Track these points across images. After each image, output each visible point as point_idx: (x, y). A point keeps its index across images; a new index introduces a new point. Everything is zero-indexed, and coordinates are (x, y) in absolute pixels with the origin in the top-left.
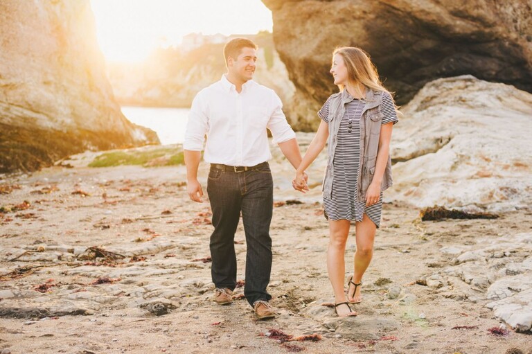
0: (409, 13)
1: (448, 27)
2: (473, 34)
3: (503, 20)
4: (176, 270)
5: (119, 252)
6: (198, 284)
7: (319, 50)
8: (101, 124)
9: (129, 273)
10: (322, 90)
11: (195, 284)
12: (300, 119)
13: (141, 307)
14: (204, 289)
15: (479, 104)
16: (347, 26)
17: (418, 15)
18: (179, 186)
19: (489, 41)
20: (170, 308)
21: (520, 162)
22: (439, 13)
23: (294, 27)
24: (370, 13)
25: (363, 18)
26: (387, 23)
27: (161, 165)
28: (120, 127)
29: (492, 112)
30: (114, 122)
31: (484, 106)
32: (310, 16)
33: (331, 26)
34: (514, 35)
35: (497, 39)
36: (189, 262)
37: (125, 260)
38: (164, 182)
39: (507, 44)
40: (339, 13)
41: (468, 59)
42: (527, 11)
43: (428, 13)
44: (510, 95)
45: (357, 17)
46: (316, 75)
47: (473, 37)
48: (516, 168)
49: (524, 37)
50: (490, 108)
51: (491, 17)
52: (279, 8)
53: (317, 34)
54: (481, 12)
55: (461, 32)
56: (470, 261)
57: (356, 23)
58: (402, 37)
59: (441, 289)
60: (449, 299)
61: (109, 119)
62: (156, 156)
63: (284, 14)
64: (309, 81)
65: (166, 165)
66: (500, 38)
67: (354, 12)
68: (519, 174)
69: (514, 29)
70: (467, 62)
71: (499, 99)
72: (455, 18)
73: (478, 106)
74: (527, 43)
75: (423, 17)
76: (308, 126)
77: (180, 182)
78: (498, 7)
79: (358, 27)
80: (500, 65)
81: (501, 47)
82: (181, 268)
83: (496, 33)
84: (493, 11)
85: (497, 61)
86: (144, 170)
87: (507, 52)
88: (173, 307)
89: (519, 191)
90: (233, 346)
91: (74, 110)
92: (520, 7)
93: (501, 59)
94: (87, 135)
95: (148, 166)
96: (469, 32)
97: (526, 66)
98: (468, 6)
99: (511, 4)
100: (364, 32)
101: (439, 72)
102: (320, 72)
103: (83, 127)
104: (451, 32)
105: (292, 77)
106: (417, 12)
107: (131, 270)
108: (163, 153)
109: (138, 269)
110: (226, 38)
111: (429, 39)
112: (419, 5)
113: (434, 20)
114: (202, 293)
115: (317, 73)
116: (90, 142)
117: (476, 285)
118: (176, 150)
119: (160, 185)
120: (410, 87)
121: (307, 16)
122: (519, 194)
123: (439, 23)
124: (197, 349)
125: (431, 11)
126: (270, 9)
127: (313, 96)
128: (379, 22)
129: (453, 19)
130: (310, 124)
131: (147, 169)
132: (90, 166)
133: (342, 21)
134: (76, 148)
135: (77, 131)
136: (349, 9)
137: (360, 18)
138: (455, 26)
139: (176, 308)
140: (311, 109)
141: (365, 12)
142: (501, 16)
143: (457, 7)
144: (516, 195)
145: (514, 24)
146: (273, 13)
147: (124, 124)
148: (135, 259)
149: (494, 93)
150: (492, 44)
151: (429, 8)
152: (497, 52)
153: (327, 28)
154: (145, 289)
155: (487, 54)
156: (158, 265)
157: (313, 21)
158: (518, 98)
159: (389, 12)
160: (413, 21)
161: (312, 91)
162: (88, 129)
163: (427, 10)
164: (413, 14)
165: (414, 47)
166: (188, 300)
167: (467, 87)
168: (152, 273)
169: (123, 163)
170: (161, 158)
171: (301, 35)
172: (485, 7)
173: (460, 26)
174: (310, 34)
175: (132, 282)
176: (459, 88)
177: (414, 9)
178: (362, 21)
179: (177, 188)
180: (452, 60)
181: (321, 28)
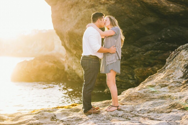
7: (77, 26)
12: (69, 67)
23: (63, 15)
25: (107, 3)
26: (123, 6)
33: (85, 10)
52: (56, 4)
53: (76, 17)
58: (133, 15)
63: (58, 7)
64: (72, 46)
76: (73, 71)
79: (103, 10)
96: (179, 11)
101: (160, 39)
105: (63, 44)
110: (47, 31)
111: (152, 16)
113: (156, 3)
115: (77, 41)
120: (139, 49)
121: (71, 7)
126: (50, 5)
127: (75, 55)
128: (117, 5)
129: (168, 3)
130: (74, 71)
133: (93, 6)
137: (104, 4)
140: (74, 62)
153: (83, 12)
157: (74, 9)
160: (141, 4)
161: (75, 52)
165: (142, 22)
171: (67, 18)
173: (173, 7)
174: (72, 17)
181: (79, 12)
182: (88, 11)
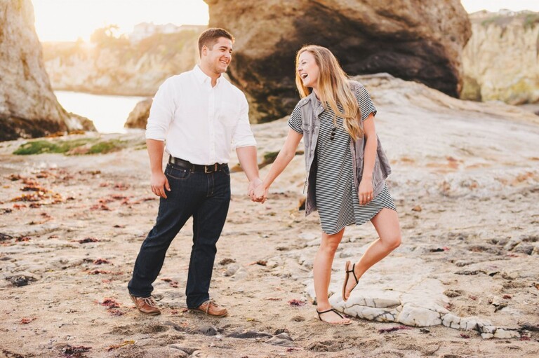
0: (337, 12)
1: (373, 26)
2: (398, 33)
3: (427, 20)
4: (52, 249)
5: (8, 233)
6: (63, 261)
7: (250, 45)
8: (35, 113)
9: (9, 251)
10: (254, 83)
11: (61, 261)
13: (7, 279)
14: (67, 266)
15: (387, 101)
16: (278, 22)
17: (345, 14)
18: (93, 174)
19: (413, 40)
20: (31, 281)
21: (408, 158)
22: (366, 12)
23: (228, 22)
24: (300, 10)
25: (293, 15)
26: (315, 20)
27: (81, 154)
28: (55, 116)
29: (397, 110)
30: (49, 110)
31: (391, 103)
32: (243, 11)
33: (262, 22)
34: (437, 35)
35: (421, 39)
36: (67, 243)
37: (12, 240)
38: (81, 170)
39: (430, 43)
40: (270, 9)
41: (391, 57)
42: (452, 12)
43: (355, 12)
44: (419, 93)
45: (287, 13)
46: (248, 69)
47: (398, 36)
48: (403, 163)
49: (448, 37)
50: (397, 106)
51: (415, 17)
52: (215, 3)
53: (249, 29)
54: (406, 12)
55: (386, 30)
56: (317, 245)
57: (286, 20)
58: (330, 34)
59: (275, 269)
60: (276, 277)
61: (44, 108)
62: (78, 145)
63: (219, 9)
64: (241, 74)
65: (86, 154)
66: (424, 37)
67: (284, 9)
68: (404, 169)
69: (438, 29)
70: (391, 60)
71: (408, 97)
72: (380, 17)
73: (385, 104)
74: (451, 43)
75: (350, 15)
77: (95, 171)
78: (423, 7)
79: (287, 24)
80: (422, 64)
81: (425, 47)
82: (57, 248)
83: (420, 32)
84: (418, 12)
85: (419, 59)
86: (65, 158)
87: (429, 51)
88: (33, 280)
89: (399, 184)
90: (67, 311)
91: (9, 97)
92: (445, 8)
93: (423, 58)
94: (21, 123)
95: (69, 155)
96: (394, 31)
97: (448, 65)
98: (393, 6)
99: (436, 5)
100: (293, 28)
101: (363, 69)
102: (252, 66)
103: (17, 115)
104: (377, 31)
106: (344, 10)
107: (12, 249)
108: (85, 142)
109: (18, 248)
110: (177, 28)
111: (356, 36)
112: (346, 4)
113: (360, 19)
114: (65, 268)
115: (249, 67)
116: (23, 130)
117: (306, 266)
118: (98, 139)
119: (76, 174)
121: (241, 11)
122: (400, 187)
123: (365, 21)
124: (36, 313)
125: (358, 9)
127: (246, 88)
128: (308, 19)
129: (379, 19)
131: (69, 157)
132: (14, 153)
133: (273, 17)
134: (9, 136)
135: (11, 119)
136: (280, 5)
137: (289, 15)
138: (381, 25)
139: (36, 280)
141: (294, 9)
142: (425, 16)
143: (382, 7)
144: (397, 187)
145: (438, 24)
146: (210, 7)
147: (59, 113)
148: (20, 239)
149: (403, 91)
150: (416, 44)
151: (356, 7)
152: (420, 51)
153: (259, 23)
154: (16, 264)
155: (410, 53)
156: (38, 245)
157: (247, 16)
158: (427, 97)
159: (317, 9)
160: (341, 19)
161: (245, 84)
162: (22, 117)
163: (354, 9)
164: (340, 12)
165: (341, 44)
166: (49, 274)
167: (380, 84)
168: (30, 252)
169: (47, 151)
170: (82, 148)
171: (236, 30)
172: (410, 7)
173: (386, 25)
174: (243, 29)
175: (9, 259)
176: (373, 86)
177: (342, 8)
178: (292, 18)
179: (91, 176)
180: (377, 58)
181: (254, 23)
182: (266, 24)
